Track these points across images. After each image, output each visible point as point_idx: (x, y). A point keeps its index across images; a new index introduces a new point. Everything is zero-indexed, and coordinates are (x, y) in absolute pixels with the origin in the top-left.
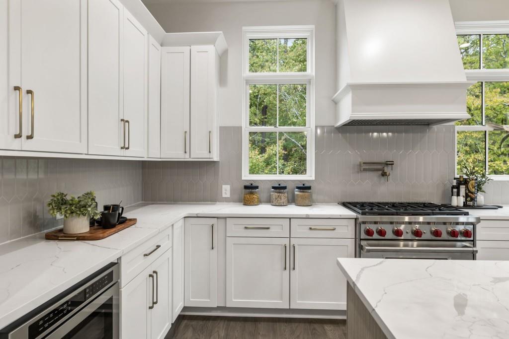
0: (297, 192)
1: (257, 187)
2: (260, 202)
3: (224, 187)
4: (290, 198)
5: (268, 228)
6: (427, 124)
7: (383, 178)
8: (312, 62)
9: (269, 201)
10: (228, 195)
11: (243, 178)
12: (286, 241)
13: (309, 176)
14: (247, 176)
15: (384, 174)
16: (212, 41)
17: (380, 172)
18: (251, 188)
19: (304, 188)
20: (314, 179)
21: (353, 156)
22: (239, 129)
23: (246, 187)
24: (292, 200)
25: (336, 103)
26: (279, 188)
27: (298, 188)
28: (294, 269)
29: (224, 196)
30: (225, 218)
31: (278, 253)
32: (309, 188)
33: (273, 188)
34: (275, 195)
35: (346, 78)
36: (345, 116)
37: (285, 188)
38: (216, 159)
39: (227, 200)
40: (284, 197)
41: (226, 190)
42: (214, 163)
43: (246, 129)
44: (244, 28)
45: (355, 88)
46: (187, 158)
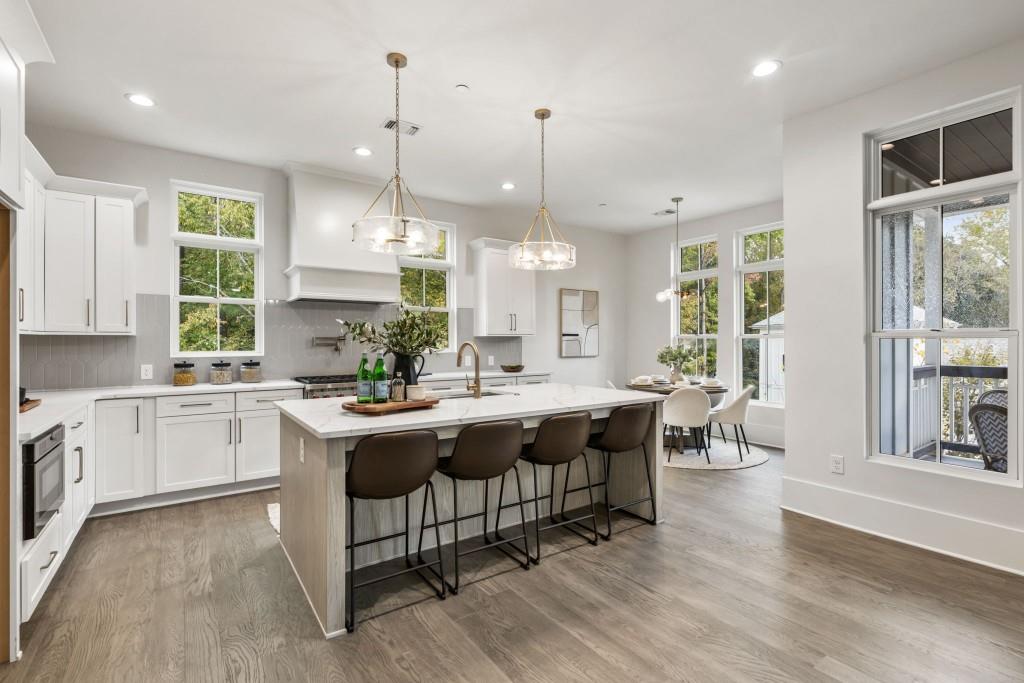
0: (243, 369)
1: (193, 365)
2: (195, 382)
3: (143, 367)
4: (235, 376)
5: (210, 404)
6: (377, 304)
7: (337, 353)
8: (260, 231)
9: (209, 380)
10: (150, 376)
11: (172, 356)
12: (232, 416)
13: (259, 351)
14: (177, 353)
15: (337, 349)
16: (130, 196)
17: (334, 347)
18: (183, 366)
19: (252, 364)
20: (263, 354)
21: (306, 331)
22: (166, 299)
23: (177, 366)
24: (238, 378)
25: (287, 277)
26: (221, 365)
27: (244, 364)
28: (240, 441)
29: (143, 377)
30: (155, 397)
31: (223, 429)
32: (258, 364)
33: (214, 365)
34: (215, 372)
35: (296, 260)
36: (297, 292)
37: (229, 365)
38: (133, 333)
39: (148, 382)
40: (227, 373)
41: (147, 371)
42: (127, 338)
43: (176, 298)
44: (172, 180)
45: (303, 269)
46: (91, 331)
